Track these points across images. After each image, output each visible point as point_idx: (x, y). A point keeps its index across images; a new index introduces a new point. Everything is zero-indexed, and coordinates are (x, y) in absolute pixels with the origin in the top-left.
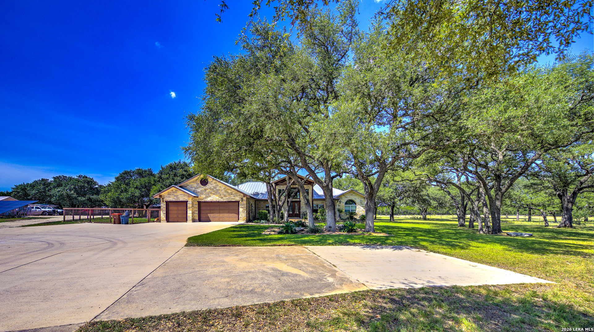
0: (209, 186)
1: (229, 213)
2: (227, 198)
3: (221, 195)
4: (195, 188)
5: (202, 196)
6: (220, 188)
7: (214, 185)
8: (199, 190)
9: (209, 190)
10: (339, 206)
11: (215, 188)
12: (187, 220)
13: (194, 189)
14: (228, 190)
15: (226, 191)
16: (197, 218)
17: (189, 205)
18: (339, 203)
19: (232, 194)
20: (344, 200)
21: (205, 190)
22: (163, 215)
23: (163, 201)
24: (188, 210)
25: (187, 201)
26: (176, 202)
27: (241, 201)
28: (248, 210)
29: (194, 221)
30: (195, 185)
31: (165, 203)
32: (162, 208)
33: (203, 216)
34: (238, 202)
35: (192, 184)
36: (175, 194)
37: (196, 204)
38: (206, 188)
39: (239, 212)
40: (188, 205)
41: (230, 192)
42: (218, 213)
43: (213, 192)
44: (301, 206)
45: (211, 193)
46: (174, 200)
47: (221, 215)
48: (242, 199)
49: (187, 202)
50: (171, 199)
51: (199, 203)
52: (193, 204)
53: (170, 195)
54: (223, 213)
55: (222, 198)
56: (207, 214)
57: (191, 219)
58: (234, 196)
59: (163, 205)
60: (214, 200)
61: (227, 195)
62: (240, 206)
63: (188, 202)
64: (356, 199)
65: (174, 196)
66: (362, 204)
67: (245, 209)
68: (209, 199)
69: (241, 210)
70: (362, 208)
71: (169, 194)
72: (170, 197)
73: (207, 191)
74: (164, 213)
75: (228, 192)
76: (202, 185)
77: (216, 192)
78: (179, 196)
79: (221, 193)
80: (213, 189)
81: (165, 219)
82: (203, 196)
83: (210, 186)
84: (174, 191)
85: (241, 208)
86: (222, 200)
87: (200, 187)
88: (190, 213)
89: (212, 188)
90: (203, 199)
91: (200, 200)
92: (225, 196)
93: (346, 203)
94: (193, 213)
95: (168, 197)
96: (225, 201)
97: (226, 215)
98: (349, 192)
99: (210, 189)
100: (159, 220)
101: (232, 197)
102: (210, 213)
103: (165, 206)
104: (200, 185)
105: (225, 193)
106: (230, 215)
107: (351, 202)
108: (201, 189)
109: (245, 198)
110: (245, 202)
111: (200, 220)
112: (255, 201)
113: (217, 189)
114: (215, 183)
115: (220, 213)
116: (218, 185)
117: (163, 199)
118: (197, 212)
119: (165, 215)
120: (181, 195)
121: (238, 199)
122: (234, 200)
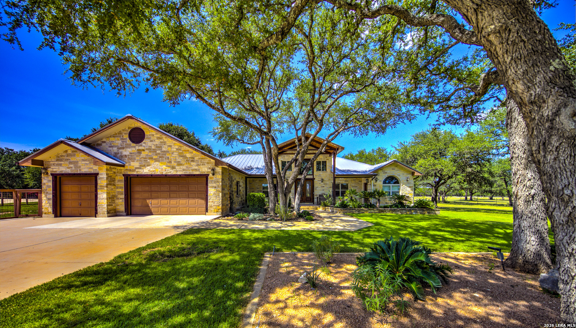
0: (146, 143)
1: (188, 197)
2: (184, 167)
3: (170, 162)
4: (119, 148)
5: (132, 164)
6: (169, 149)
7: (157, 142)
8: (126, 152)
9: (147, 152)
10: (374, 185)
11: (160, 147)
12: (96, 213)
13: (115, 149)
14: (185, 153)
15: (181, 155)
16: (122, 208)
17: (102, 181)
18: (374, 181)
19: (193, 161)
20: (382, 177)
21: (139, 152)
22: (47, 204)
23: (47, 173)
24: (99, 191)
25: (98, 174)
26: (74, 174)
27: (211, 175)
28: (226, 191)
29: (113, 213)
30: (118, 142)
31: (50, 178)
32: (44, 187)
33: (137, 204)
34: (206, 176)
35: (112, 139)
36: (73, 159)
37: (119, 181)
38: (140, 148)
39: (207, 196)
40: (99, 181)
41: (188, 155)
42: (166, 198)
43: (155, 157)
44: (315, 186)
45: (151, 158)
46: (69, 171)
47: (173, 202)
48: (213, 170)
49: (96, 175)
50: (64, 169)
51: (129, 179)
52: (111, 181)
53: (61, 160)
54: (176, 198)
55: (173, 168)
56: (145, 199)
57: (105, 210)
58: (198, 165)
59: (47, 182)
60: (158, 172)
61: (183, 162)
62: (209, 185)
63: (100, 176)
64: (399, 175)
65: (71, 163)
66: (409, 183)
67: (220, 189)
68: (146, 171)
69: (211, 191)
70: (409, 189)
71: (59, 158)
72: (61, 165)
73: (143, 154)
74: (49, 199)
75: (185, 157)
76: (133, 142)
77: (162, 157)
78: (80, 164)
79: (172, 158)
80: (154, 151)
81: (50, 210)
82: (135, 164)
83: (150, 144)
84: (69, 152)
85: (213, 187)
86: (173, 172)
87: (128, 146)
88: (103, 197)
89: (153, 147)
90: (134, 171)
91: (129, 173)
92: (179, 164)
93: (384, 182)
94: (111, 199)
95: (58, 165)
96: (179, 173)
97: (183, 201)
98: (390, 165)
99: (150, 149)
100: (39, 213)
101: (194, 166)
102: (152, 198)
103: (51, 184)
104: (129, 141)
105: (179, 159)
106: (192, 201)
107: (392, 180)
108: (130, 149)
109: (219, 169)
110: (219, 177)
111: (129, 212)
112: (246, 178)
113: (164, 149)
114: (158, 138)
115: (170, 197)
116: (165, 143)
117: (46, 169)
118: (123, 196)
119: (51, 202)
120: (83, 160)
121: (205, 169)
122: (197, 173)
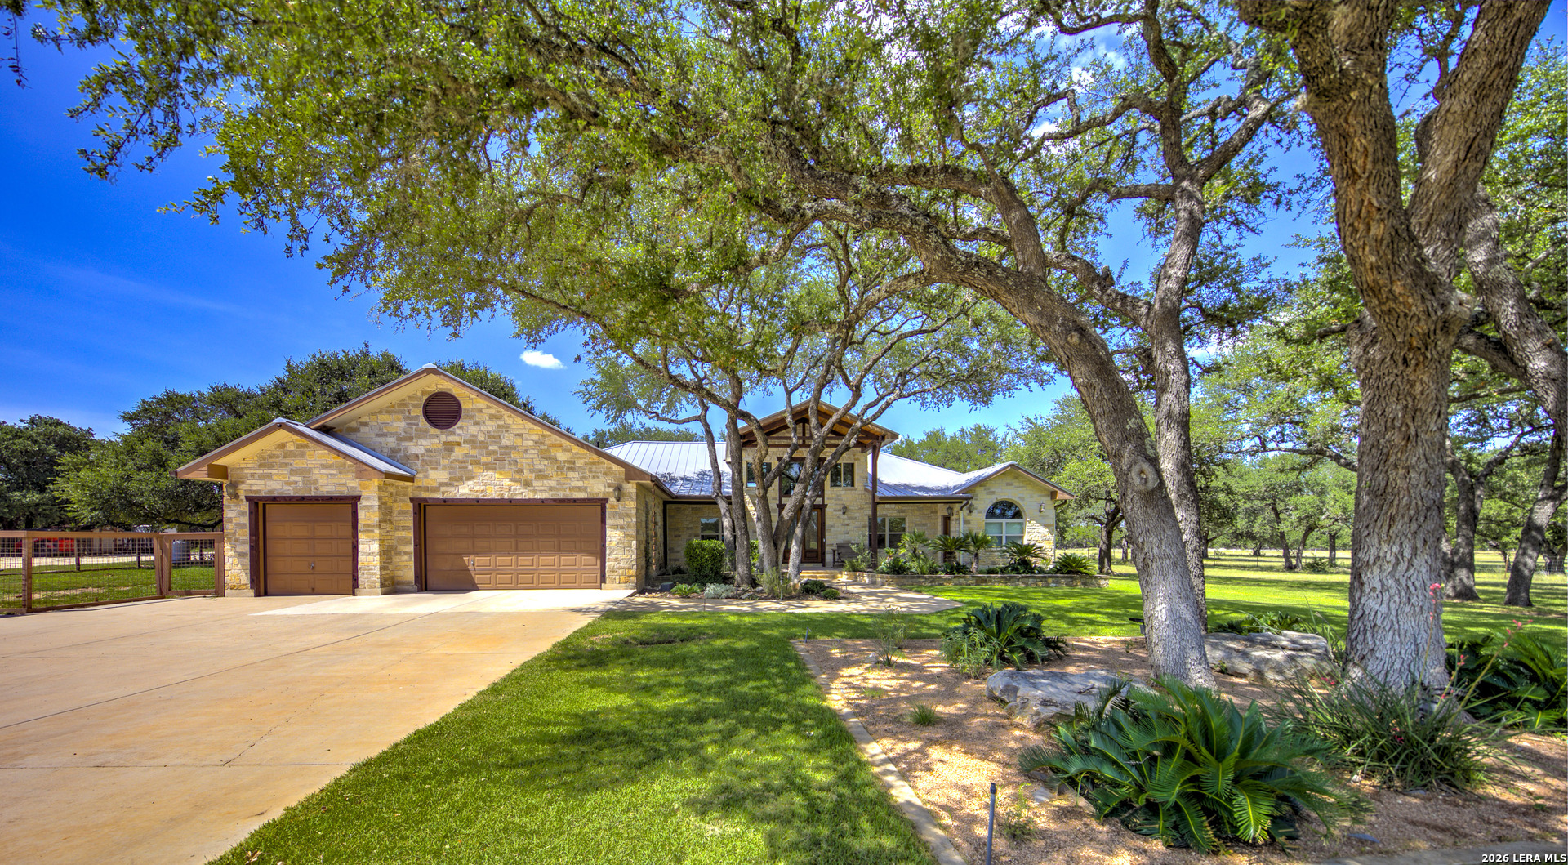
0: (463, 429)
1: (559, 550)
2: (552, 483)
3: (520, 471)
4: (400, 439)
5: (432, 474)
6: (518, 441)
7: (490, 426)
8: (418, 448)
9: (466, 448)
10: (966, 522)
11: (496, 438)
12: (356, 585)
13: (392, 441)
14: (553, 452)
15: (546, 456)
16: (408, 573)
17: (368, 513)
18: (965, 511)
19: (572, 469)
20: (984, 502)
21: (449, 447)
22: (235, 564)
23: (236, 496)
24: (362, 537)
25: (358, 498)
26: (303, 498)
27: (612, 500)
28: (643, 539)
29: (392, 587)
30: (399, 425)
31: (245, 506)
32: (229, 527)
33: (439, 565)
34: (602, 503)
35: (384, 418)
36: (298, 464)
37: (401, 513)
38: (451, 438)
39: (604, 546)
40: (361, 515)
41: (561, 456)
42: (508, 552)
43: (484, 459)
44: (828, 522)
45: (477, 463)
46: (290, 491)
47: (525, 560)
48: (618, 489)
49: (353, 501)
50: (277, 484)
51: (421, 508)
52: (386, 510)
53: (271, 466)
54: (532, 551)
55: (527, 484)
56: (460, 554)
57: (377, 578)
58: (583, 478)
59: (236, 516)
60: (492, 493)
61: (549, 472)
62: (609, 522)
63: (363, 503)
64: (1022, 499)
65: (293, 472)
66: (1044, 517)
67: (633, 532)
68: (464, 490)
69: (613, 537)
70: (1044, 531)
71: (265, 462)
72: (269, 476)
73: (458, 452)
74: (241, 555)
75: (553, 460)
76: (434, 424)
77: (501, 460)
78: (316, 474)
79: (523, 461)
80: (484, 445)
81: (245, 579)
82: (438, 476)
83: (473, 430)
84: (291, 447)
85: (616, 527)
86: (527, 494)
87: (422, 435)
88: (369, 550)
89: (481, 438)
90: (436, 490)
91: (425, 495)
92: (541, 475)
93: (991, 514)
94: (387, 553)
95: (261, 476)
96: (539, 496)
97: (546, 559)
98: (1001, 474)
99: (472, 442)
100: (218, 589)
101: (574, 479)
102: (476, 553)
103: (245, 520)
104: (423, 423)
105: (542, 465)
106: (567, 559)
107: (1007, 510)
108: (428, 442)
109: (631, 488)
110: (631, 505)
111: (423, 584)
112: (665, 503)
113: (505, 442)
114: (492, 417)
115: (517, 550)
116: (507, 428)
117: (234, 485)
118: (411, 548)
119: (247, 561)
120: (324, 466)
121: (598, 487)
122: (582, 495)
